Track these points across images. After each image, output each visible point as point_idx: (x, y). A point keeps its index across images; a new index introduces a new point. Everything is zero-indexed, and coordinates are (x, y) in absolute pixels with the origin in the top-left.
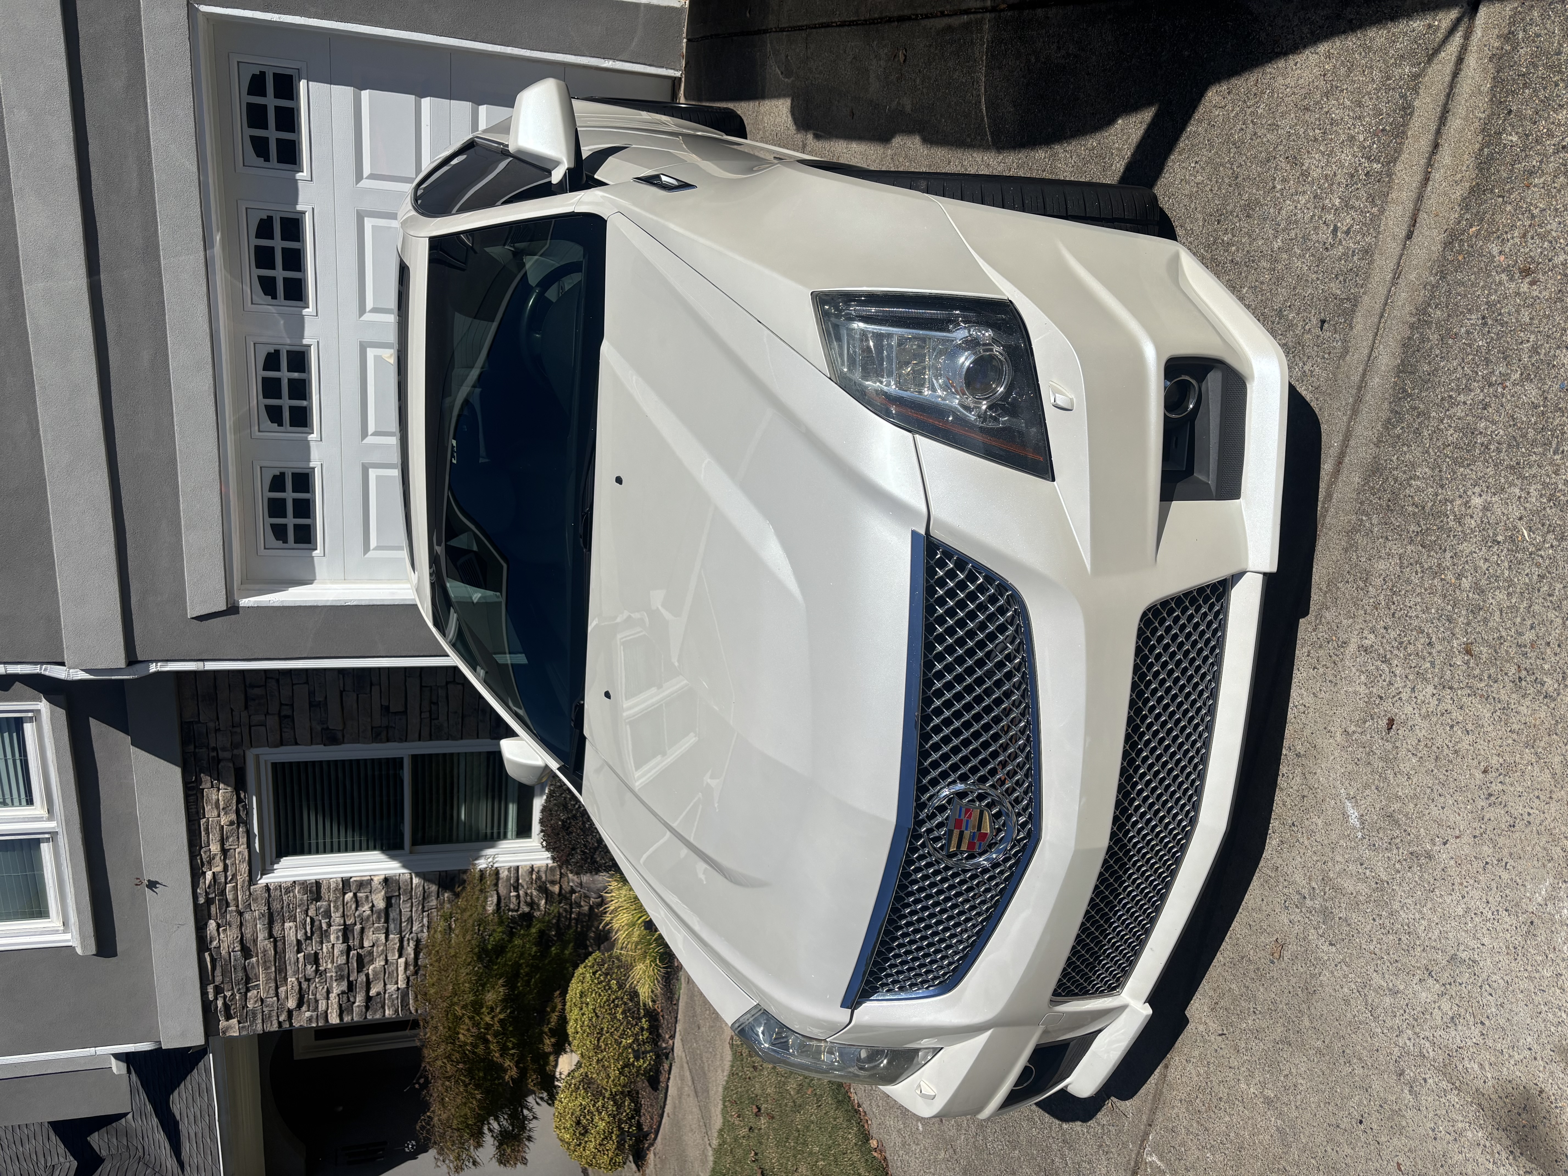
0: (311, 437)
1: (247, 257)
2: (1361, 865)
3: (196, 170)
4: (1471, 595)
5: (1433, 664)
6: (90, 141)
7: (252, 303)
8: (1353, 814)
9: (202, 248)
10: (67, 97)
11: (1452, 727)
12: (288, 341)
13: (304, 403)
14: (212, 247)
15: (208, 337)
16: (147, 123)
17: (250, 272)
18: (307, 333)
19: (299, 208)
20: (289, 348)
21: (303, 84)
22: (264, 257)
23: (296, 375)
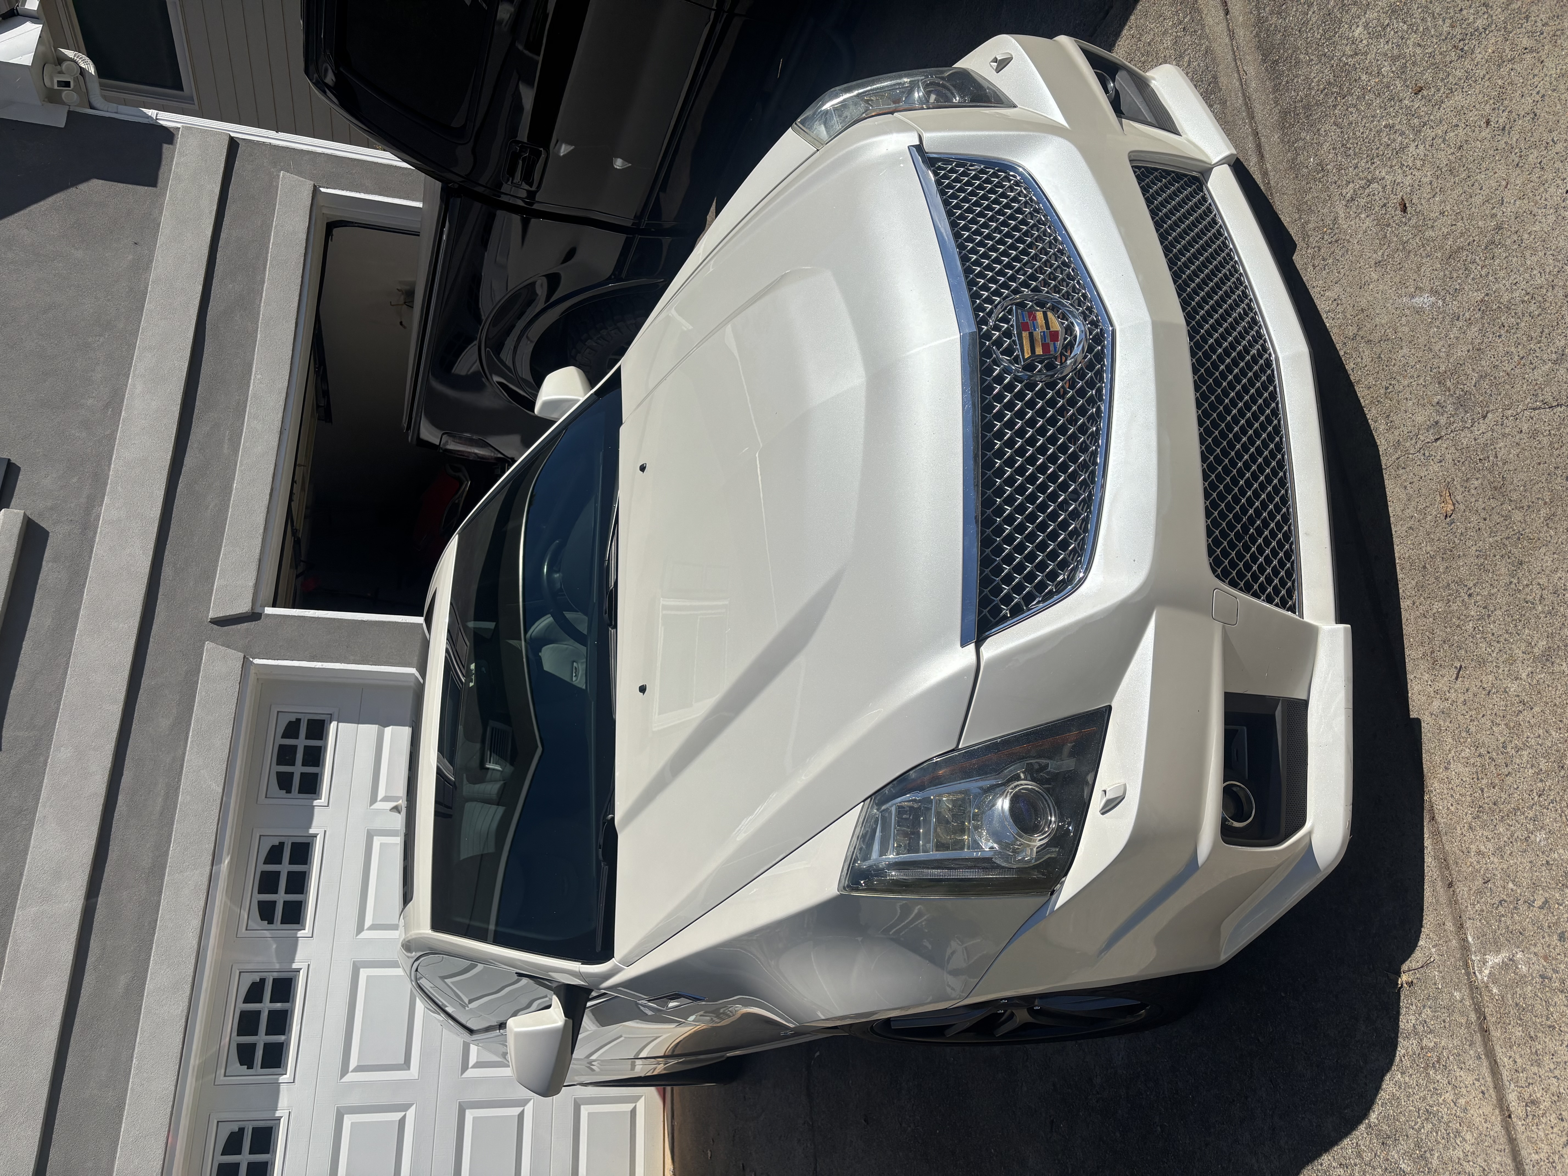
0: (283, 1079)
1: (251, 881)
2: (1458, 320)
3: (221, 790)
4: (1394, 69)
5: (1402, 134)
6: (125, 773)
7: (246, 930)
8: (1424, 300)
9: (210, 862)
10: (114, 735)
11: (1444, 140)
12: (277, 967)
13: (282, 1038)
14: (220, 862)
15: (194, 955)
16: (184, 754)
17: (251, 896)
18: (298, 957)
19: (312, 831)
20: (276, 975)
21: (334, 725)
22: (268, 883)
23: (278, 1006)
